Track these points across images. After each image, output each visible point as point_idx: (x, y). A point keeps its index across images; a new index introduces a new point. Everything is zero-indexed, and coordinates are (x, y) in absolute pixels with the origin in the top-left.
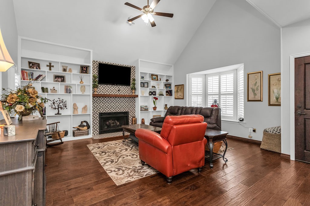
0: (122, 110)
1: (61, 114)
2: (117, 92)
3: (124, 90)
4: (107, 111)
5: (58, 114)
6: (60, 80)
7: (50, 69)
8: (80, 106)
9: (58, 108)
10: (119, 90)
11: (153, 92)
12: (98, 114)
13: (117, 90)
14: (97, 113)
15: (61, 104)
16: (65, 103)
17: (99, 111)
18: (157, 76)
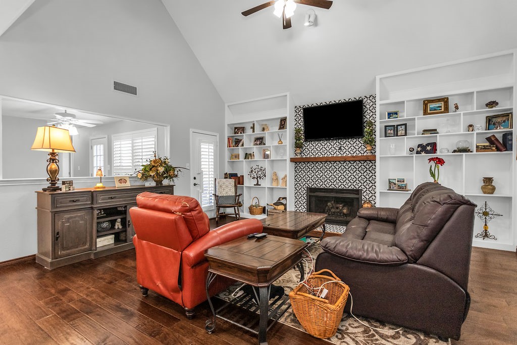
0: (347, 186)
1: (260, 185)
2: (337, 153)
3: (351, 147)
4: (319, 185)
5: (257, 184)
6: (258, 143)
7: (254, 131)
8: (281, 175)
9: (258, 177)
10: (340, 148)
11: (428, 145)
12: (306, 189)
13: (337, 149)
14: (304, 187)
15: (260, 173)
16: (264, 172)
17: (306, 185)
18: (445, 100)
